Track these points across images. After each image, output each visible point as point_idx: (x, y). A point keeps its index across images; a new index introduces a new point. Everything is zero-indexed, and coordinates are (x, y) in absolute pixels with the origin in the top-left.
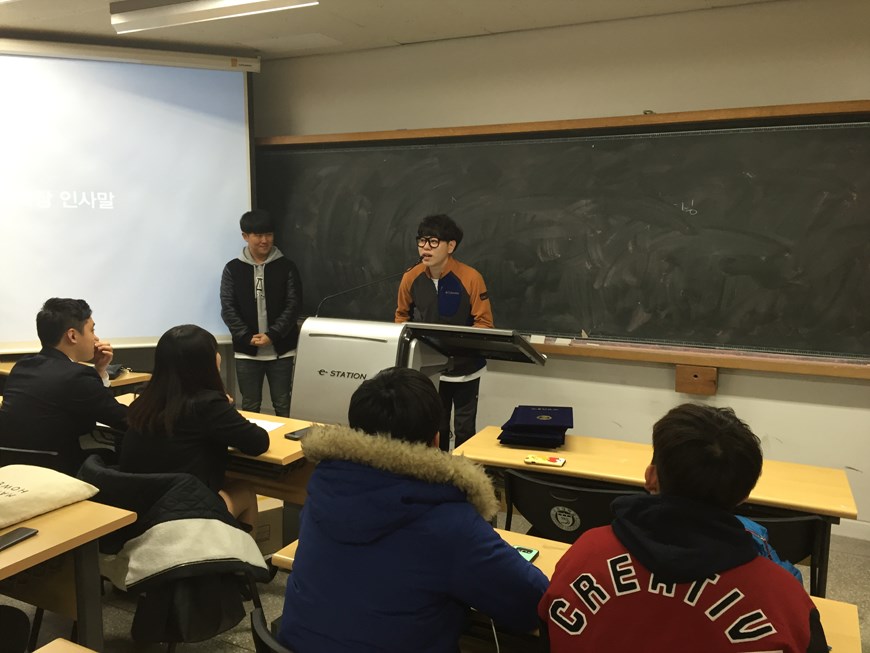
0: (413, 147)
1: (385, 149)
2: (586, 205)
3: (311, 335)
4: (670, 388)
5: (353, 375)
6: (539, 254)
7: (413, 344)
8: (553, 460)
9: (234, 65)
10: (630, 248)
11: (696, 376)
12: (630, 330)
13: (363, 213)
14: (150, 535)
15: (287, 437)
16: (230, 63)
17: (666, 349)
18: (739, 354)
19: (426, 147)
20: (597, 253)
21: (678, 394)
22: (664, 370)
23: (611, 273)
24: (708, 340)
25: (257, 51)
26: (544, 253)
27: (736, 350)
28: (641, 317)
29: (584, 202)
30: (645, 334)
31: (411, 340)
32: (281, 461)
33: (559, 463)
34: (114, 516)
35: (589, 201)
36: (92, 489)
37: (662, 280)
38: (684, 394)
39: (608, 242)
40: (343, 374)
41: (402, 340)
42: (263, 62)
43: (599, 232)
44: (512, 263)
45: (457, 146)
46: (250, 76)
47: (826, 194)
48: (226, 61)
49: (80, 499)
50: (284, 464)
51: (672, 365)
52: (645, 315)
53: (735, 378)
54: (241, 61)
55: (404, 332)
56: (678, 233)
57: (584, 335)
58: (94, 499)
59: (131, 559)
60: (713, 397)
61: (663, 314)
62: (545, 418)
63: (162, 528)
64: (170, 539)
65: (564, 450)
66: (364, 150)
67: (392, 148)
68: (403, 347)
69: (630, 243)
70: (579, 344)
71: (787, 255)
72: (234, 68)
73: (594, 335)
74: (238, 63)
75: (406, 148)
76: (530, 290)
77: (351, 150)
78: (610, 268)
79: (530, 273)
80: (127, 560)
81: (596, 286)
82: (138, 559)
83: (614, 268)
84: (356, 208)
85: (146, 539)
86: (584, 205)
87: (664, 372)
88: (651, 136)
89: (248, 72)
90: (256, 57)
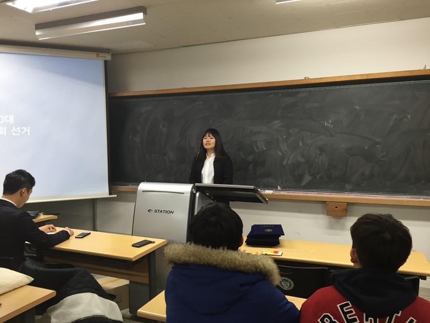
0: (190, 96)
1: (175, 97)
2: (278, 123)
3: (143, 191)
4: (323, 214)
5: (167, 212)
6: (255, 148)
7: (198, 194)
8: (276, 252)
9: (98, 57)
10: (301, 144)
11: (336, 207)
12: (302, 185)
13: (165, 130)
14: (62, 304)
15: (133, 246)
16: (96, 55)
17: (320, 194)
18: (357, 196)
19: (195, 96)
20: (284, 147)
21: (327, 216)
22: (320, 205)
23: (291, 157)
24: (341, 189)
25: (110, 50)
26: (257, 148)
27: (355, 194)
28: (307, 178)
29: (277, 122)
30: (309, 187)
31: (196, 192)
32: (132, 259)
33: (280, 254)
34: (43, 293)
35: (279, 121)
36: (30, 279)
37: (317, 160)
38: (330, 217)
39: (289, 141)
40: (161, 211)
41: (192, 192)
42: (112, 55)
43: (285, 137)
44: (241, 153)
45: (212, 96)
46: (106, 62)
47: (395, 116)
48: (94, 55)
49: (23, 284)
50: (134, 260)
51: (324, 202)
52: (309, 177)
53: (355, 207)
54: (101, 54)
55: (192, 188)
56: (324, 136)
57: (279, 188)
58: (31, 284)
59: (52, 318)
60: (344, 218)
61: (318, 176)
62: (269, 230)
63: (69, 299)
64: (73, 305)
65: (280, 247)
66: (165, 98)
67: (179, 97)
68: (193, 196)
69: (300, 142)
70: (277, 193)
71: (378, 146)
72: (98, 58)
73: (284, 188)
74: (100, 56)
75: (186, 97)
76: (251, 166)
77: (158, 98)
78: (291, 154)
79: (251, 158)
80: (50, 318)
81: (284, 163)
82: (57, 317)
83: (293, 155)
84: (161, 127)
85: (60, 306)
86: (277, 124)
87: (320, 206)
88: (308, 89)
89: (105, 61)
90: (109, 53)
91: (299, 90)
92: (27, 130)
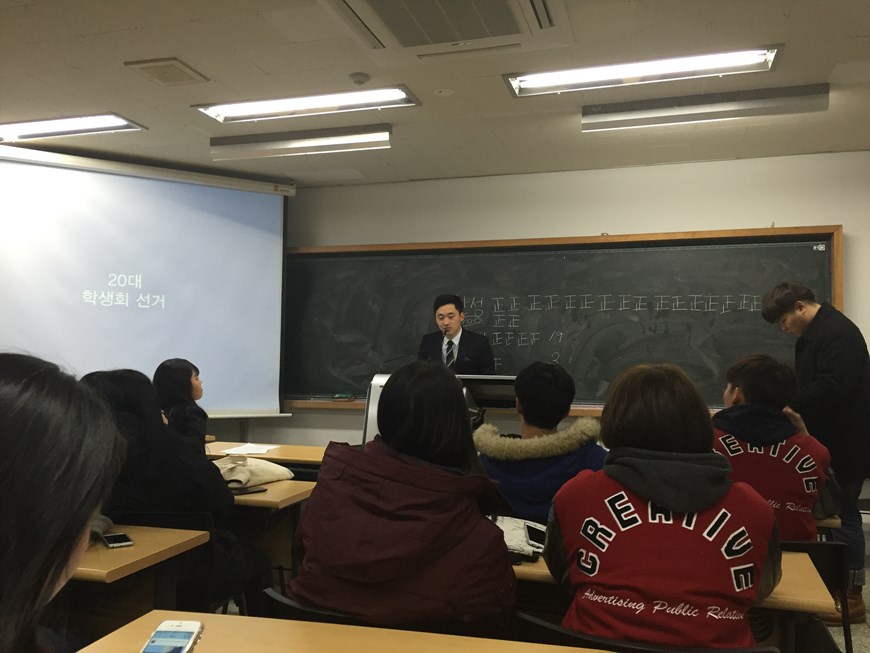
0: (420, 257)
1: (396, 258)
9: (275, 190)
12: (597, 395)
13: (376, 308)
16: (273, 188)
19: (430, 257)
25: (293, 180)
42: (297, 188)
48: (270, 187)
54: (280, 187)
66: (379, 258)
72: (276, 193)
74: (278, 189)
84: (370, 303)
88: (607, 251)
89: (285, 197)
90: (292, 185)
91: (594, 251)
92: (161, 300)
